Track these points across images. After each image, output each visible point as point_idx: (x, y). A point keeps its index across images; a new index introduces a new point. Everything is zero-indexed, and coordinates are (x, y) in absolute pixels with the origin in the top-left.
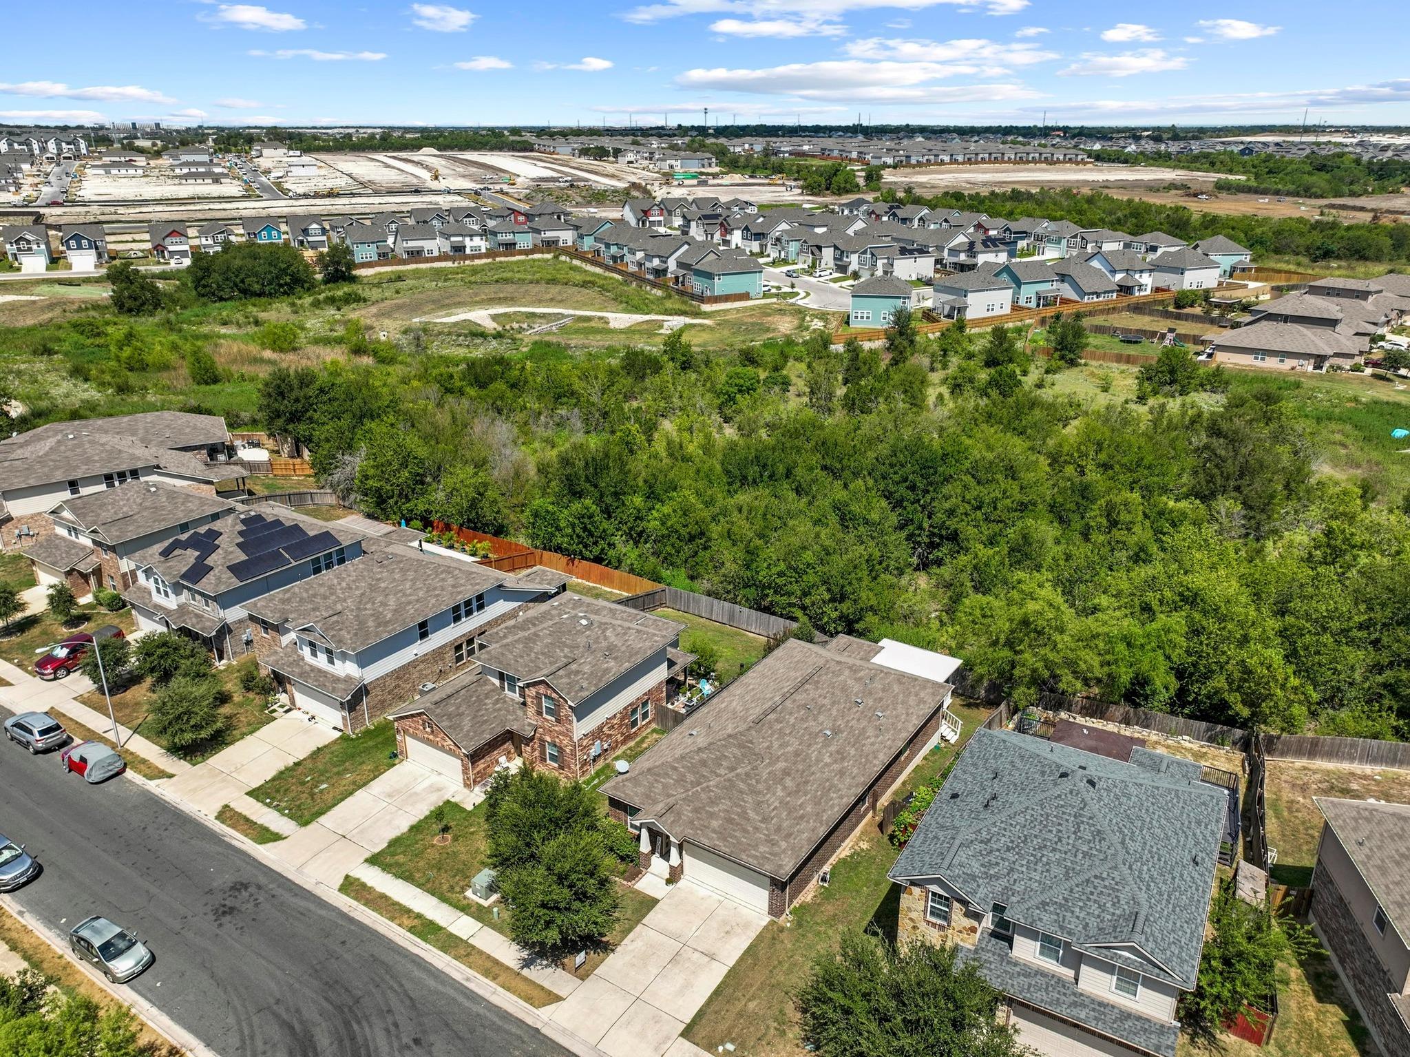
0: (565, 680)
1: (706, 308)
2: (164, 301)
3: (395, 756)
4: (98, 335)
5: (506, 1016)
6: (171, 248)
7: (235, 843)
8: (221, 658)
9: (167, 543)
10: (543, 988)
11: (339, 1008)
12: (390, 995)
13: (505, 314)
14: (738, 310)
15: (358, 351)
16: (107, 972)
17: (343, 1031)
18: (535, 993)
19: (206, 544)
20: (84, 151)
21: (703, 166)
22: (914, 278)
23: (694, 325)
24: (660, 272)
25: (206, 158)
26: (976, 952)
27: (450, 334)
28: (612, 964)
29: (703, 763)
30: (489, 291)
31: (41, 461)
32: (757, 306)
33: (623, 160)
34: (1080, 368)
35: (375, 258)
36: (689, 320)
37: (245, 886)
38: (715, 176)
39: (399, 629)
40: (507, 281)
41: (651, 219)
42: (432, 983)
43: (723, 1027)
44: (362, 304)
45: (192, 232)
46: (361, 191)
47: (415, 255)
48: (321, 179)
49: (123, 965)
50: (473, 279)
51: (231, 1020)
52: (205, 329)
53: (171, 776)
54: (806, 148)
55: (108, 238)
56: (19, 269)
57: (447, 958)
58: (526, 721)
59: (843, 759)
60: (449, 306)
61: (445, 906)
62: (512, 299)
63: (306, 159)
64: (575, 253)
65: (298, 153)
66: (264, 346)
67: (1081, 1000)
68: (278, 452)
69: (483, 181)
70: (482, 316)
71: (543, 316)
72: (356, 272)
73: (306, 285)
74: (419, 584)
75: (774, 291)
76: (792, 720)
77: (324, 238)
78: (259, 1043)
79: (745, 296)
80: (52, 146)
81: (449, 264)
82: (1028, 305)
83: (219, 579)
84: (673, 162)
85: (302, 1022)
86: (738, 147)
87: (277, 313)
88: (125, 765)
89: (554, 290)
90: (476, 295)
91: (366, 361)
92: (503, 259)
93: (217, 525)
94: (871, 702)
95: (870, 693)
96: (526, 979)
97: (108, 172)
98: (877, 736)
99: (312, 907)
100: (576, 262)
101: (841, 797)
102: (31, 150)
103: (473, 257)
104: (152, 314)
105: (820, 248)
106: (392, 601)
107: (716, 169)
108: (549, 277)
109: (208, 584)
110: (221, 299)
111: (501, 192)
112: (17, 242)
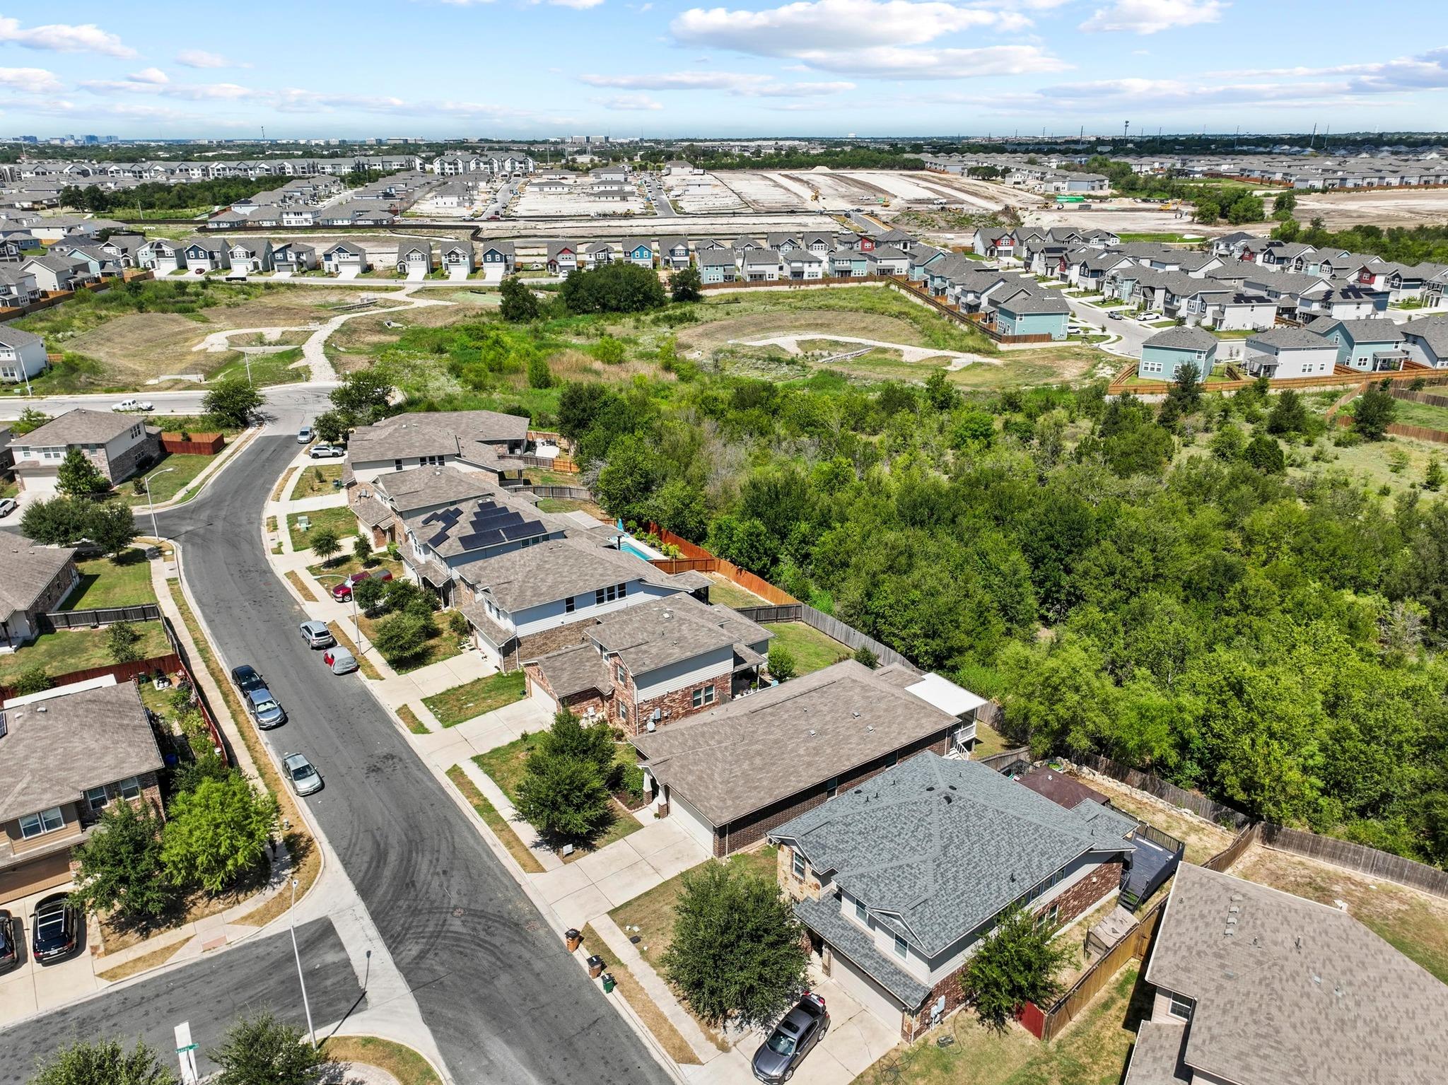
0: (633, 656)
1: (1002, 347)
2: (541, 312)
3: (524, 693)
4: (482, 338)
5: (505, 872)
6: (562, 263)
7: (400, 730)
8: (447, 604)
9: (429, 515)
10: (536, 862)
11: (410, 842)
12: (444, 842)
13: (812, 342)
14: (1034, 351)
15: (668, 368)
16: (294, 787)
17: (406, 855)
18: (530, 863)
19: (450, 518)
20: (531, 169)
21: (1093, 188)
22: (1249, 327)
23: (981, 364)
24: (973, 308)
25: (621, 177)
26: (818, 904)
27: (752, 357)
28: (589, 860)
29: (703, 734)
30: (809, 317)
31: (381, 442)
32: (1056, 348)
33: (1010, 181)
34: (1383, 443)
35: (721, 280)
36: (977, 358)
37: (393, 757)
38: (1102, 199)
39: (548, 601)
40: (829, 308)
41: (1000, 248)
42: (471, 842)
43: (638, 916)
44: (693, 323)
45: (581, 249)
46: (743, 211)
47: (757, 279)
48: (712, 198)
49: (305, 785)
50: (799, 304)
51: (349, 832)
52: (561, 338)
53: (382, 679)
54: (1224, 168)
55: (518, 252)
56: (447, 277)
57: (489, 829)
58: (606, 684)
59: (817, 754)
60: (768, 329)
61: (505, 798)
62: (828, 326)
63: (708, 178)
64: (906, 284)
65: (701, 171)
66: (597, 357)
67: (872, 953)
68: (567, 451)
69: (861, 201)
70: (788, 342)
71: (845, 345)
72: (701, 292)
73: (656, 303)
74: (575, 570)
75: (1082, 333)
76: (786, 716)
77: (687, 258)
78: (357, 848)
79: (1048, 338)
80: (508, 165)
81: (786, 288)
82: (1362, 368)
83: (452, 546)
84: (1060, 184)
85: (386, 844)
86: (1144, 167)
87: (622, 327)
88: (358, 667)
89: (870, 319)
90: (797, 320)
91: (673, 377)
92: (836, 285)
93: (461, 507)
94: (868, 717)
95: (872, 710)
96: (530, 854)
97: (541, 190)
98: (858, 744)
99: (425, 779)
100: (903, 292)
101: (799, 782)
102: (492, 168)
103: (809, 283)
104: (528, 322)
105: (1153, 290)
106: (550, 580)
107: (1107, 191)
108: (869, 305)
109: (443, 549)
110: (585, 312)
111: (872, 214)
112: (449, 255)
